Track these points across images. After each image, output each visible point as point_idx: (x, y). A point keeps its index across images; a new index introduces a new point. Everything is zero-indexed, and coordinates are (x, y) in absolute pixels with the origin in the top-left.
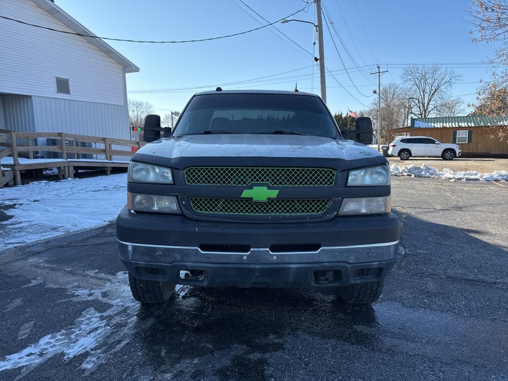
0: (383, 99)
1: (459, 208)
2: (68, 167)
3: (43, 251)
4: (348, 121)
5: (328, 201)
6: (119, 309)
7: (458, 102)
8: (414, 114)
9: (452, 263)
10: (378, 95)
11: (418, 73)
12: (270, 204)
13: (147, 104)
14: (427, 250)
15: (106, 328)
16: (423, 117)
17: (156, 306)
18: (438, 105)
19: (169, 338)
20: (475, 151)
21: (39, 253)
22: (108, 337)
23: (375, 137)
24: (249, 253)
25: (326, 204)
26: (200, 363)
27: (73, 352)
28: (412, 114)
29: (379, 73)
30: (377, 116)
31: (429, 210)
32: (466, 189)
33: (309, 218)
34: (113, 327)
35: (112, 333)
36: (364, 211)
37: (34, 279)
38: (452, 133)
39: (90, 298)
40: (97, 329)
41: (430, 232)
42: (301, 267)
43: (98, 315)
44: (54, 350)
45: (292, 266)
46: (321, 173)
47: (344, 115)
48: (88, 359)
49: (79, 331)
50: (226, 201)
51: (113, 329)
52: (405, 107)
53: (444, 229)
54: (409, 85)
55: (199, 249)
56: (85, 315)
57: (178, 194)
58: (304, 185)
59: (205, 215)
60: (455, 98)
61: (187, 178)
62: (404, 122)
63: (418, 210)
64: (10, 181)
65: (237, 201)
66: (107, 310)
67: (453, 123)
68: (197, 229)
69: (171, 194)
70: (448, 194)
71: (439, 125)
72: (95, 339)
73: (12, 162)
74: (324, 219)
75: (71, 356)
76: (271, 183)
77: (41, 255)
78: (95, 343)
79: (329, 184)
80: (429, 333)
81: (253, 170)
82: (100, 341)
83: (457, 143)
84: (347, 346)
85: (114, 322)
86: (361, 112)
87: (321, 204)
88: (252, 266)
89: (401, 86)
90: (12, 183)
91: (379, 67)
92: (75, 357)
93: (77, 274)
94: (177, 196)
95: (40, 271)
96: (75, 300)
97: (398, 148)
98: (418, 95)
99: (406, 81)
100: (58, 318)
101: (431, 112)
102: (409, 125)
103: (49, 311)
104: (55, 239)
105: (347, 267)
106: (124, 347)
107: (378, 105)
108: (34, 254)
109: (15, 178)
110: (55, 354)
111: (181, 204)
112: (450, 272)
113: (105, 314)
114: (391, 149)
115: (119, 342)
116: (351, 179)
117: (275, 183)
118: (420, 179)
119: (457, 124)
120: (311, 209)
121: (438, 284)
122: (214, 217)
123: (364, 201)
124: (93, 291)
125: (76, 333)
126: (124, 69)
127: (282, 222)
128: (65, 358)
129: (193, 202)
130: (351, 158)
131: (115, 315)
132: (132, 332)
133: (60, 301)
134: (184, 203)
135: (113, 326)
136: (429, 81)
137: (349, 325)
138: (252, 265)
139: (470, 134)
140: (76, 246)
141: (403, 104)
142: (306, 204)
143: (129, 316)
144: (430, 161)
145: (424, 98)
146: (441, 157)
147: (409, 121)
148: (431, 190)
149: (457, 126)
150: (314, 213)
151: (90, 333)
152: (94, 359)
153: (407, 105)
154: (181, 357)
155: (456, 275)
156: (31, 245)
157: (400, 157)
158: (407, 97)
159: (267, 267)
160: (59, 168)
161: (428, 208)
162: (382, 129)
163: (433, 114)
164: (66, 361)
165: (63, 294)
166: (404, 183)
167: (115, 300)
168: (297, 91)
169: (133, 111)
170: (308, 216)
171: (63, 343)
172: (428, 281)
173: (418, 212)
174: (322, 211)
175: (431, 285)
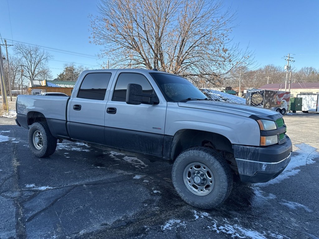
29: (6, 45)
38: (71, 91)
101: (37, 76)
145: (31, 66)
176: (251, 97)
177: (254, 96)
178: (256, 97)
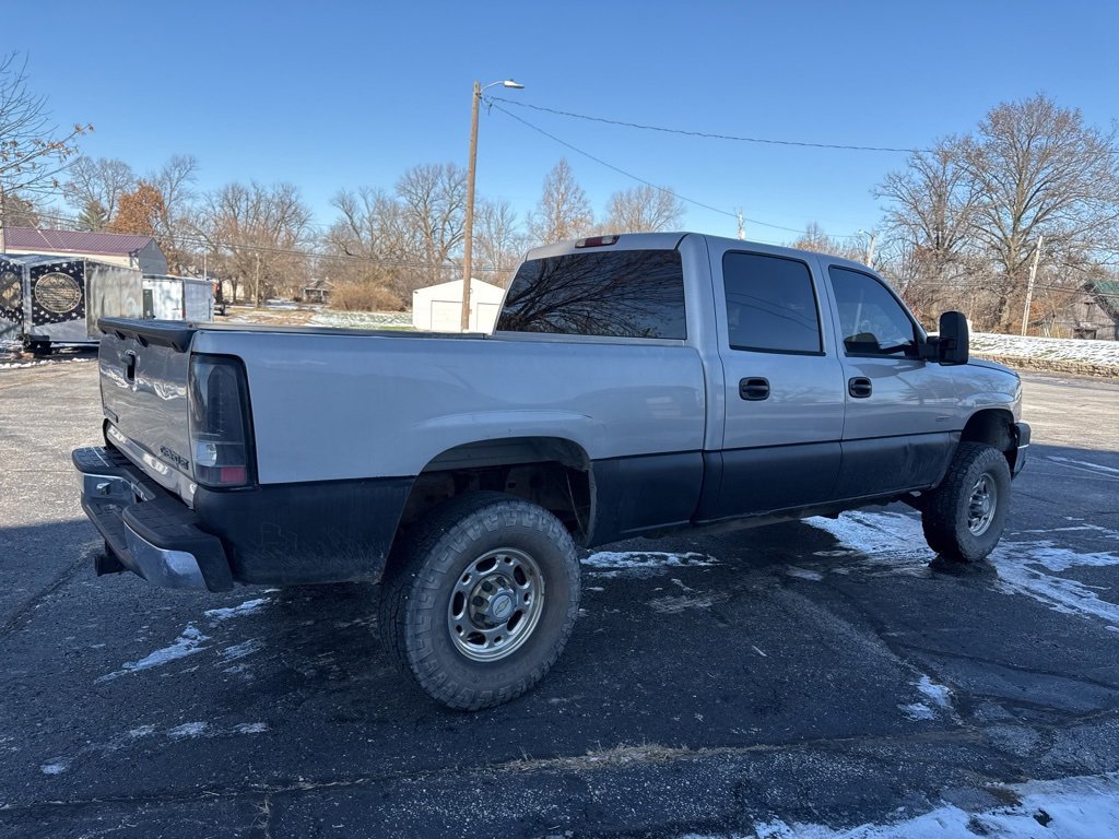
176: (33, 284)
177: (42, 280)
178: (53, 285)
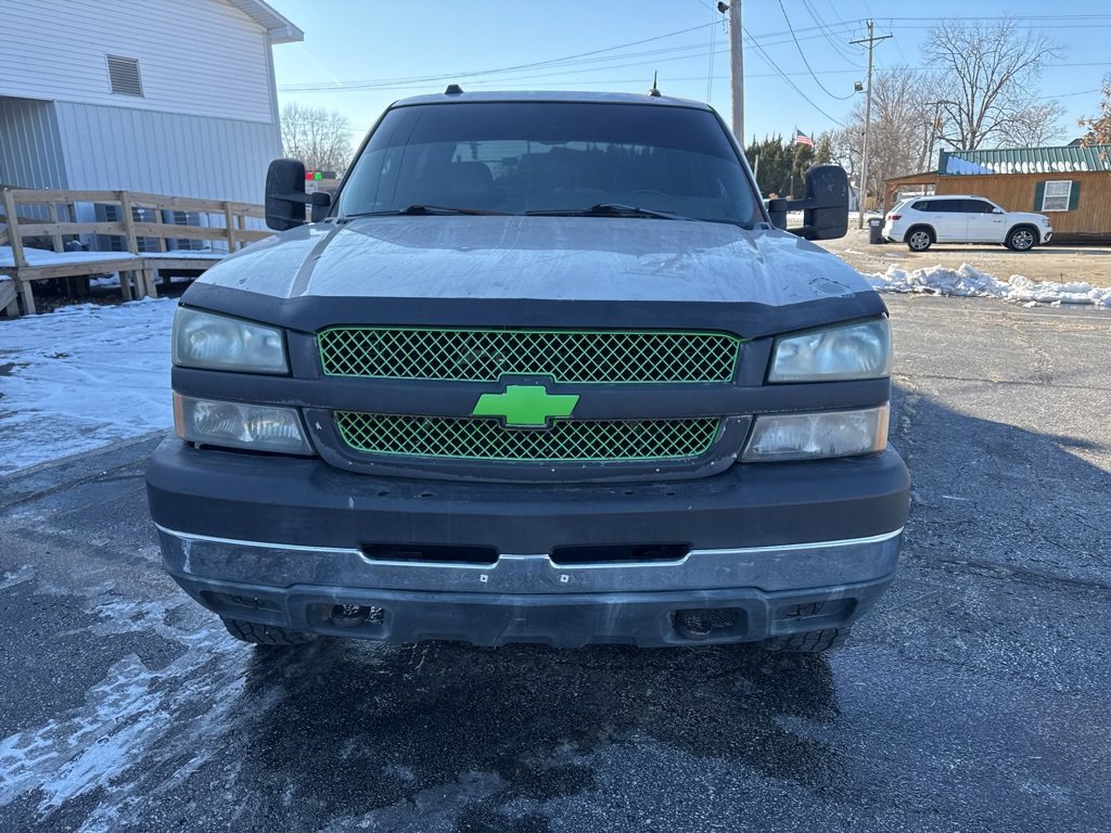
0: (876, 104)
1: (1046, 379)
2: (143, 271)
3: (51, 492)
4: (793, 156)
5: (714, 423)
6: (200, 660)
7: (1052, 110)
8: (948, 140)
9: (1025, 532)
10: (865, 95)
11: (964, 41)
12: (555, 432)
13: (334, 116)
14: (964, 494)
15: (158, 715)
16: (968, 148)
17: (292, 652)
18: (1005, 118)
19: (309, 746)
20: (1085, 230)
21: (40, 495)
22: (159, 744)
23: (854, 195)
24: (494, 565)
25: (709, 430)
26: (377, 827)
27: (66, 788)
28: (943, 141)
29: (871, 40)
30: (861, 145)
31: (973, 382)
32: (1061, 327)
33: (662, 471)
34: (176, 714)
35: (171, 733)
36: (812, 448)
37: (14, 570)
38: (1034, 187)
39: (135, 628)
40: (134, 719)
41: (972, 444)
42: (636, 604)
43: (146, 676)
44: (20, 783)
45: (612, 600)
46: (698, 344)
47: (785, 143)
48: (97, 813)
49: (91, 723)
50: (435, 421)
51: (176, 719)
52: (927, 123)
53: (1009, 437)
54: (939, 69)
55: (361, 554)
56: (115, 677)
57: (301, 403)
58: (648, 379)
59: (379, 460)
60: (1044, 102)
61: (326, 359)
62: (922, 159)
63: (948, 384)
64: (11, 304)
65: (463, 423)
66: (169, 663)
67: (1039, 164)
68: (351, 503)
69: (284, 402)
70: (1018, 341)
71: (1004, 168)
72: (125, 748)
73: (11, 262)
74: (703, 472)
75: (57, 802)
76: (558, 374)
77: (43, 501)
78: (123, 760)
79: (718, 378)
80: (965, 742)
81: (507, 337)
82: (136, 756)
83: (1043, 210)
84: (755, 780)
85: (181, 697)
86: (824, 135)
87: (695, 430)
88: (504, 600)
89: (920, 72)
90: (14, 310)
91: (870, 27)
92: (66, 804)
93: (117, 556)
94: (300, 409)
95: (30, 546)
96: (99, 630)
97: (906, 224)
98: (958, 94)
99: (934, 60)
100: (48, 683)
101: (987, 136)
102: (935, 166)
103: (30, 661)
104: (83, 459)
105: (761, 603)
106: (192, 774)
107: (865, 120)
108: (26, 499)
109: (20, 299)
110: (18, 793)
111: (311, 430)
112: (1021, 558)
113: (163, 675)
114: (889, 225)
115: (183, 759)
116: (783, 359)
117: (570, 375)
118: (952, 300)
119: (1046, 165)
120: (666, 444)
121: (991, 595)
122: (403, 466)
123: (815, 422)
124: (146, 606)
125: (82, 732)
126: (267, 33)
127: (588, 480)
128: (42, 807)
129: (346, 424)
130: (784, 300)
131: (186, 678)
132: (219, 728)
133: (62, 634)
134: (318, 426)
135: (175, 711)
136: (989, 60)
137: (764, 714)
138: (502, 597)
139: (1076, 189)
140: (129, 478)
141: (922, 115)
142: (653, 431)
143: (222, 680)
144: (978, 253)
145: (973, 101)
146: (1005, 245)
147: (936, 158)
148: (979, 330)
149: (1047, 171)
150: (675, 456)
151: (118, 729)
152: (113, 812)
153: (933, 118)
154: (331, 808)
155: (1035, 564)
156: (24, 473)
157: (910, 246)
158: (934, 99)
159: (545, 604)
160: (122, 274)
161: (970, 380)
162: (872, 174)
163: (990, 141)
164: (41, 816)
165: (74, 614)
166: (917, 311)
167: (195, 631)
168: (656, 94)
169: (305, 133)
170: (658, 463)
171: (45, 761)
172: (966, 584)
173: (946, 390)
174: (697, 450)
175: (974, 597)
